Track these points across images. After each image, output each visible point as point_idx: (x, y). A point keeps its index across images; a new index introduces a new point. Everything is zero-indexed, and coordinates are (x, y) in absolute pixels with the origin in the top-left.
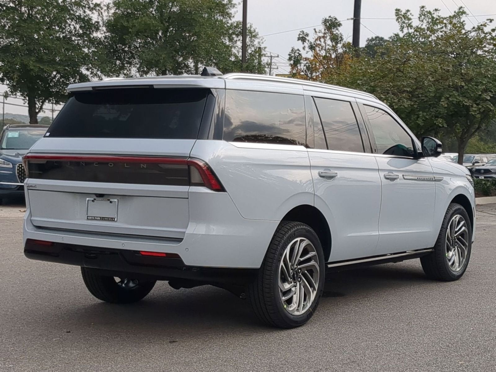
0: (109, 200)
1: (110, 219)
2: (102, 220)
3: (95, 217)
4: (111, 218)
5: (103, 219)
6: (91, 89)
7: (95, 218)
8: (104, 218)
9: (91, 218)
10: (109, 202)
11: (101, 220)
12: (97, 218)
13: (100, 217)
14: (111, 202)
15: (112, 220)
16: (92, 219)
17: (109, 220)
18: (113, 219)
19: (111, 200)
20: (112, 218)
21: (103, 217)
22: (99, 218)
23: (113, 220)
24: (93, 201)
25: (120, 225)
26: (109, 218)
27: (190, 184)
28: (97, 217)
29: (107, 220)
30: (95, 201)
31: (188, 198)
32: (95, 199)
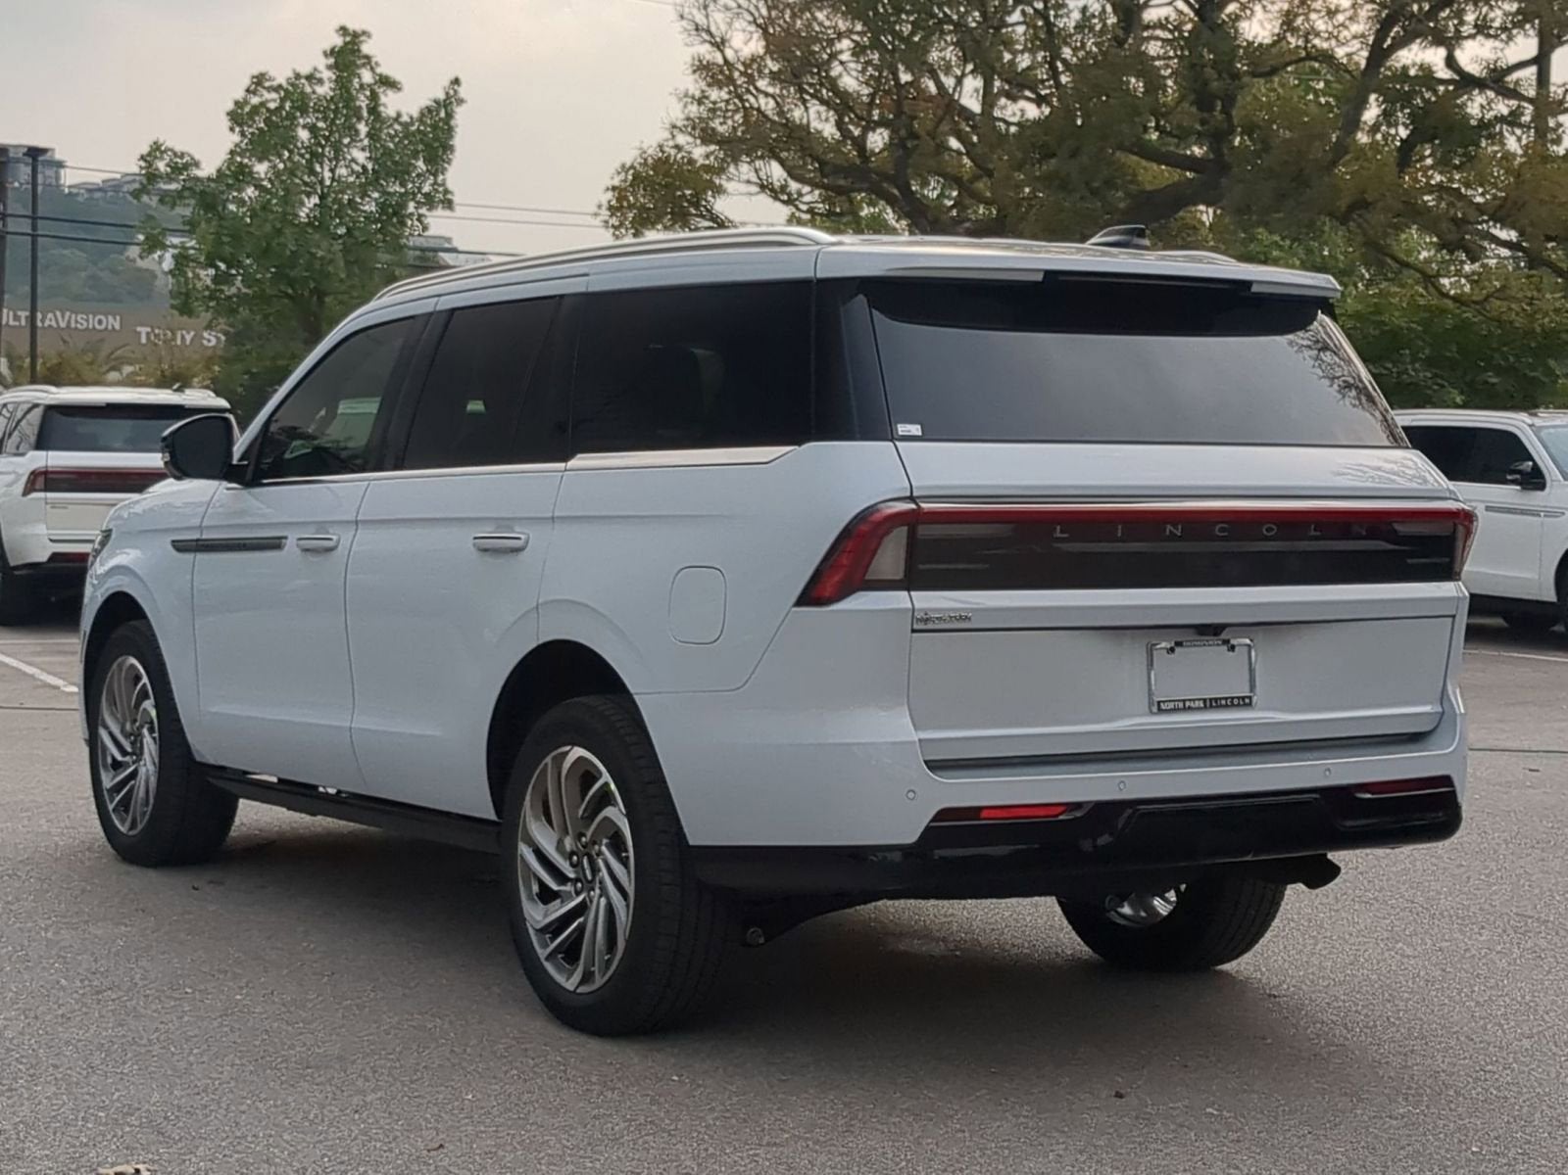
0: (1225, 642)
1: (1236, 702)
2: (1211, 706)
3: (1184, 701)
4: (1238, 698)
5: (1213, 704)
6: (1039, 277)
7: (1187, 704)
8: (1216, 700)
9: (1171, 705)
10: (1226, 647)
11: (1206, 707)
12: (1192, 705)
13: (1205, 700)
14: (1232, 648)
15: (1244, 703)
16: (1175, 710)
17: (1233, 705)
18: (1247, 701)
19: (1233, 642)
20: (1243, 698)
21: (1211, 700)
22: (1201, 704)
23: (1245, 705)
24: (1172, 650)
25: (1266, 717)
26: (1233, 698)
28: (1194, 700)
29: (1226, 706)
30: (1178, 650)
31: (1454, 617)
32: (1179, 644)
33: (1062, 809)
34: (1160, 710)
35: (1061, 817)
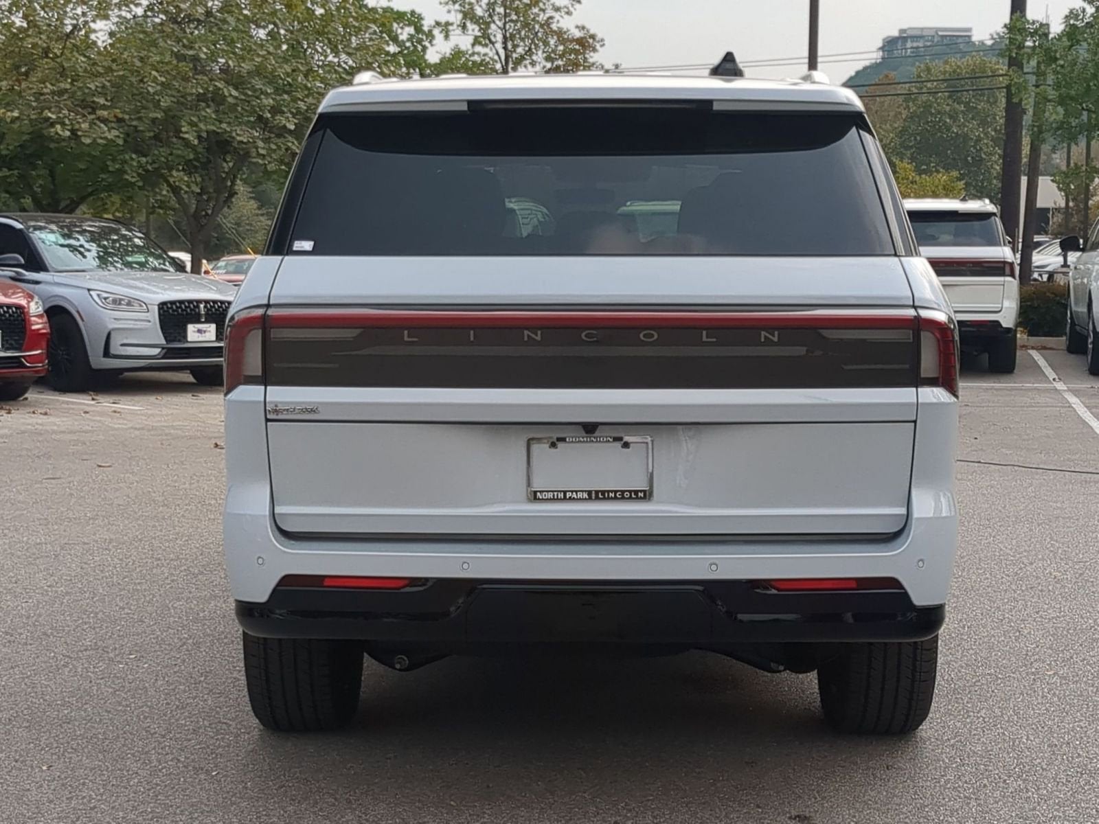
0: (620, 439)
1: (627, 495)
2: (597, 498)
3: (565, 492)
4: (631, 491)
5: (599, 496)
7: (568, 495)
8: (603, 492)
9: (550, 495)
10: (618, 445)
11: (590, 498)
12: (574, 495)
13: (589, 493)
14: (626, 445)
15: (645, 495)
16: (553, 500)
17: (623, 498)
18: (641, 495)
19: (626, 439)
20: (639, 492)
21: (597, 492)
22: (586, 495)
23: (642, 498)
24: (554, 445)
25: (665, 510)
26: (623, 492)
27: (915, 380)
28: (576, 492)
29: (615, 498)
30: (560, 445)
31: (915, 422)
32: (563, 440)
33: (406, 582)
34: (536, 498)
35: (402, 590)
